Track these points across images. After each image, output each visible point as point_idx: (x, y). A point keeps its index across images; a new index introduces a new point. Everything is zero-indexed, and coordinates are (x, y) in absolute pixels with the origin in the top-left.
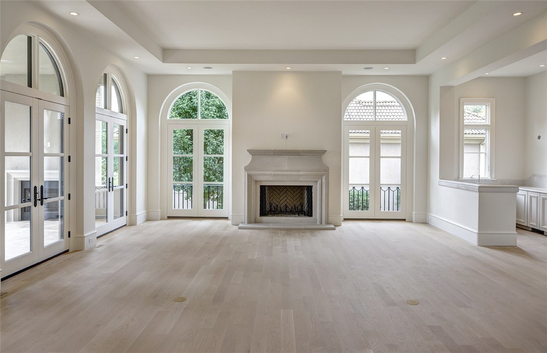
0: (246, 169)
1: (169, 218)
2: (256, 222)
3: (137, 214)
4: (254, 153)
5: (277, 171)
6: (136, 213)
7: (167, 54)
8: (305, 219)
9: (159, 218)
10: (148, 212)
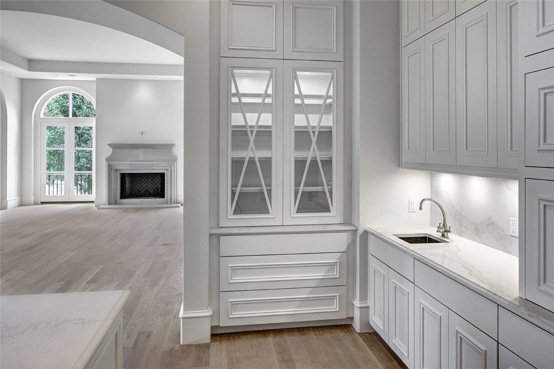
0: (107, 160)
1: (42, 203)
2: (116, 203)
3: (8, 200)
4: (115, 146)
5: (133, 161)
6: (6, 199)
7: (32, 64)
8: (159, 200)
9: (32, 204)
10: (21, 198)
